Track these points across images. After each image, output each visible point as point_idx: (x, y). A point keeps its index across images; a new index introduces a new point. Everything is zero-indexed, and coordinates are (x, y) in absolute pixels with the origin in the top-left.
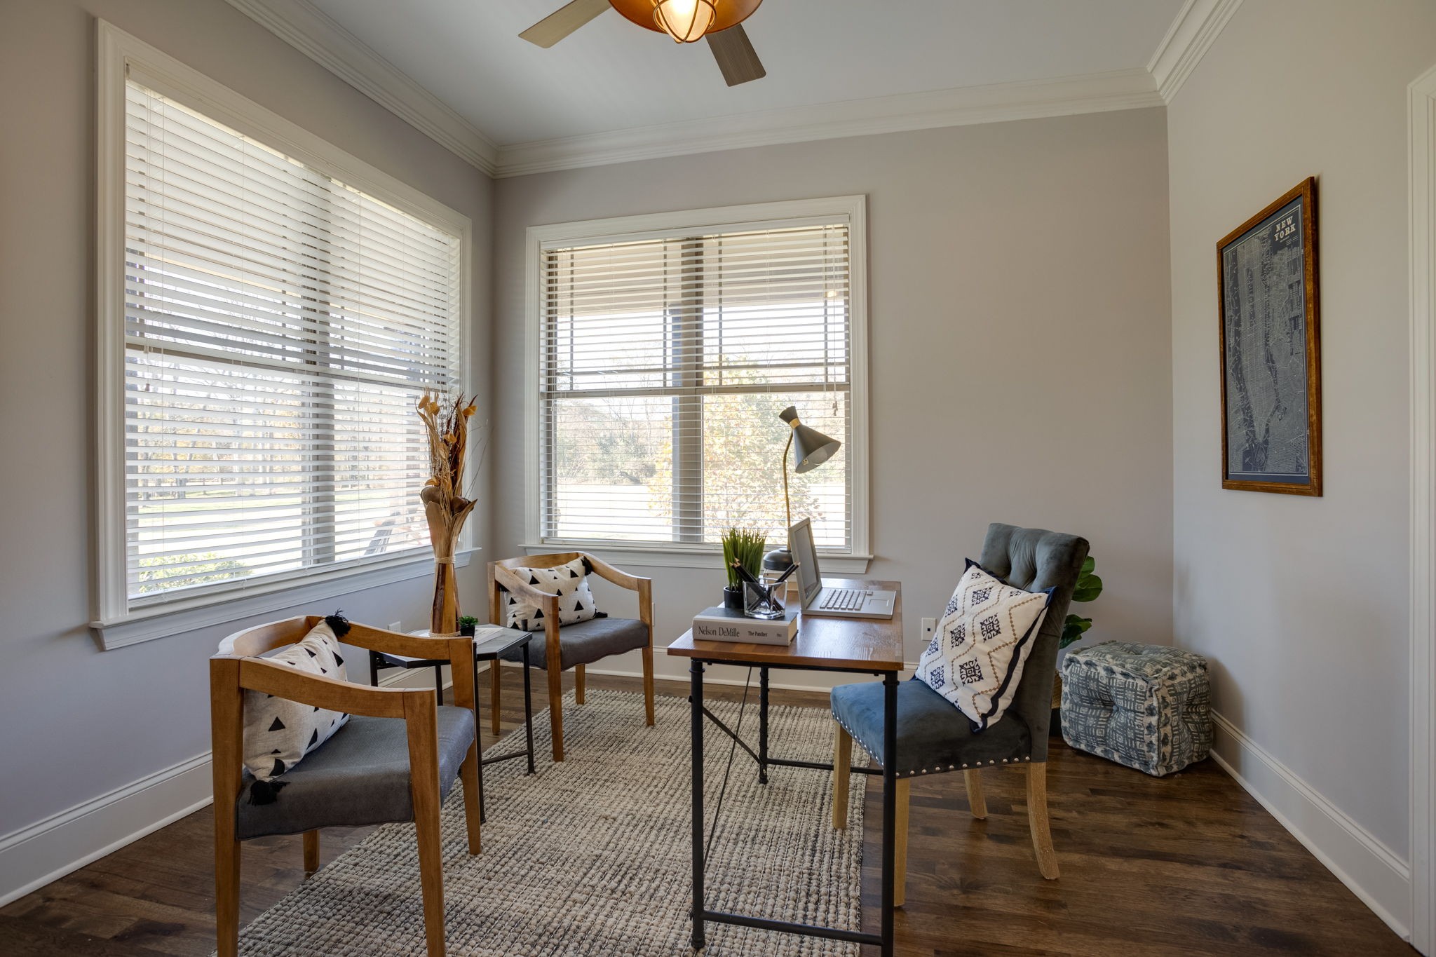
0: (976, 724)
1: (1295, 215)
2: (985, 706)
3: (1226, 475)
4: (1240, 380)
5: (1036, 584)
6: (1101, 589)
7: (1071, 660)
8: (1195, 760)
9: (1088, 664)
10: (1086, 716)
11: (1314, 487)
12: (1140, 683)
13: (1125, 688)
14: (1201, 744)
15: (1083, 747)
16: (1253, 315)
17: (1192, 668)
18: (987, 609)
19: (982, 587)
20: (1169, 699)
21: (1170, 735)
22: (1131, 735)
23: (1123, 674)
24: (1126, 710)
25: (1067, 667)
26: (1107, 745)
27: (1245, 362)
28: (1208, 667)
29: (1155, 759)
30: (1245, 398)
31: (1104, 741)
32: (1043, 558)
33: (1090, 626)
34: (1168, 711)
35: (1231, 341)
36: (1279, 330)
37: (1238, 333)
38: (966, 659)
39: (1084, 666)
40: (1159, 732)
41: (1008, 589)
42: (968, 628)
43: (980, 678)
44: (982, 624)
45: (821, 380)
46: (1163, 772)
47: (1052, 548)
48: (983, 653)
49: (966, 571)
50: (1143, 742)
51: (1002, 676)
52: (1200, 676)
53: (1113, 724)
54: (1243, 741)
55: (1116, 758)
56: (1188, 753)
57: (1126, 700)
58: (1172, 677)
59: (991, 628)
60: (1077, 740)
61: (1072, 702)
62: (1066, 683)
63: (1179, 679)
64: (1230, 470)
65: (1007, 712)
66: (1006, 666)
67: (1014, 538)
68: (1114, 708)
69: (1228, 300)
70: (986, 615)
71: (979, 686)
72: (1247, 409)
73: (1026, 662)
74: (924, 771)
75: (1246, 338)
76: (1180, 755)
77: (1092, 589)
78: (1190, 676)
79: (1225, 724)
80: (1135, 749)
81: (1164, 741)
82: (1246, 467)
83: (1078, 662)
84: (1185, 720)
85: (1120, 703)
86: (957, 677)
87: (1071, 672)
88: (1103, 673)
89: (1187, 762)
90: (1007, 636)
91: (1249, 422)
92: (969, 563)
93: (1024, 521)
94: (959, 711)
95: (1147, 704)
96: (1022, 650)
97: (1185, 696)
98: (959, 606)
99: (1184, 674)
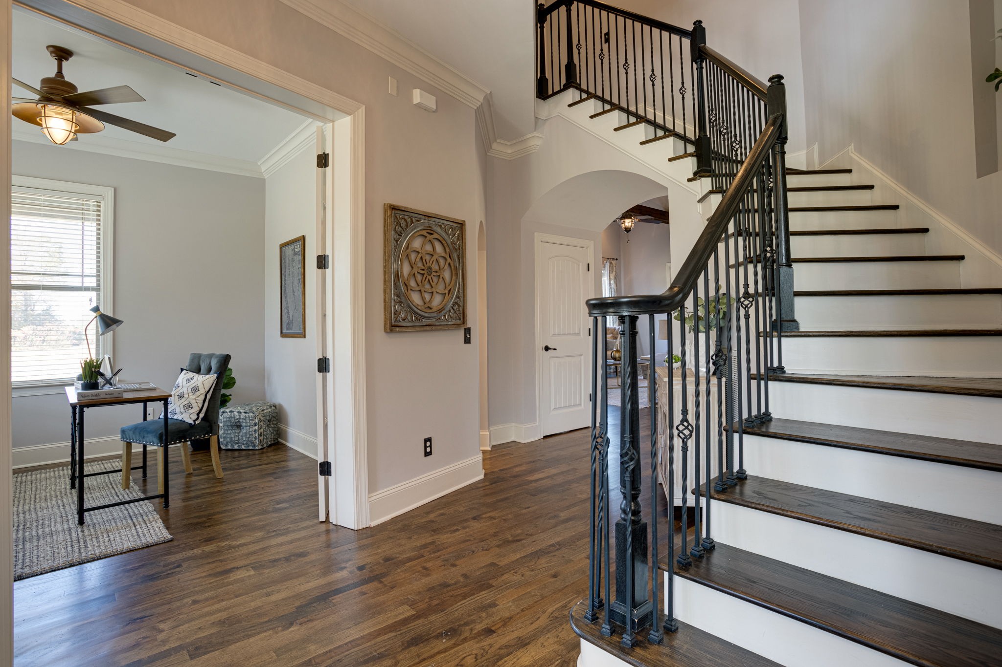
0: (191, 424)
1: (300, 245)
2: (195, 417)
3: (282, 332)
4: (286, 297)
5: (212, 372)
6: (235, 383)
7: (223, 412)
8: (273, 442)
9: (230, 412)
10: (230, 433)
11: (304, 336)
12: (251, 414)
13: (245, 418)
14: (274, 435)
15: (229, 447)
16: (289, 275)
17: (271, 407)
18: (192, 384)
19: (190, 377)
20: (262, 418)
21: (263, 432)
22: (248, 436)
23: (245, 413)
24: (246, 426)
25: (222, 415)
26: (239, 443)
27: (287, 291)
28: (277, 407)
29: (258, 442)
30: (287, 304)
31: (238, 442)
32: (214, 364)
33: (230, 399)
34: (262, 423)
35: (283, 282)
36: (296, 283)
37: (285, 280)
38: (186, 403)
39: (229, 413)
40: (259, 432)
41: (201, 376)
42: (185, 392)
43: (192, 408)
44: (192, 389)
45: (80, 285)
46: (260, 447)
47: (218, 359)
48: (193, 399)
49: (181, 372)
50: (253, 437)
51: (200, 406)
52: (274, 410)
53: (241, 434)
54: (288, 429)
55: (243, 447)
56: (269, 439)
57: (246, 422)
58: (263, 410)
59: (195, 390)
60: (227, 445)
61: (224, 429)
62: (221, 422)
63: (265, 411)
64: (283, 330)
65: (203, 419)
66: (202, 402)
67: (202, 358)
68: (242, 428)
69: (283, 267)
70: (193, 385)
71: (191, 411)
72: (287, 308)
73: (209, 400)
74: (173, 443)
75: (288, 282)
76: (267, 439)
77: (231, 383)
78: (270, 410)
79: (282, 426)
80: (250, 441)
81: (260, 435)
82: (287, 329)
83: (226, 412)
84: (268, 426)
85: (244, 424)
86: (182, 410)
87: (223, 417)
88: (237, 414)
89: (269, 443)
90: (202, 391)
91: (288, 313)
92: (182, 370)
93: (205, 352)
94: (184, 422)
95: (254, 422)
96: (208, 395)
97: (268, 417)
98: (180, 385)
99: (267, 409)
